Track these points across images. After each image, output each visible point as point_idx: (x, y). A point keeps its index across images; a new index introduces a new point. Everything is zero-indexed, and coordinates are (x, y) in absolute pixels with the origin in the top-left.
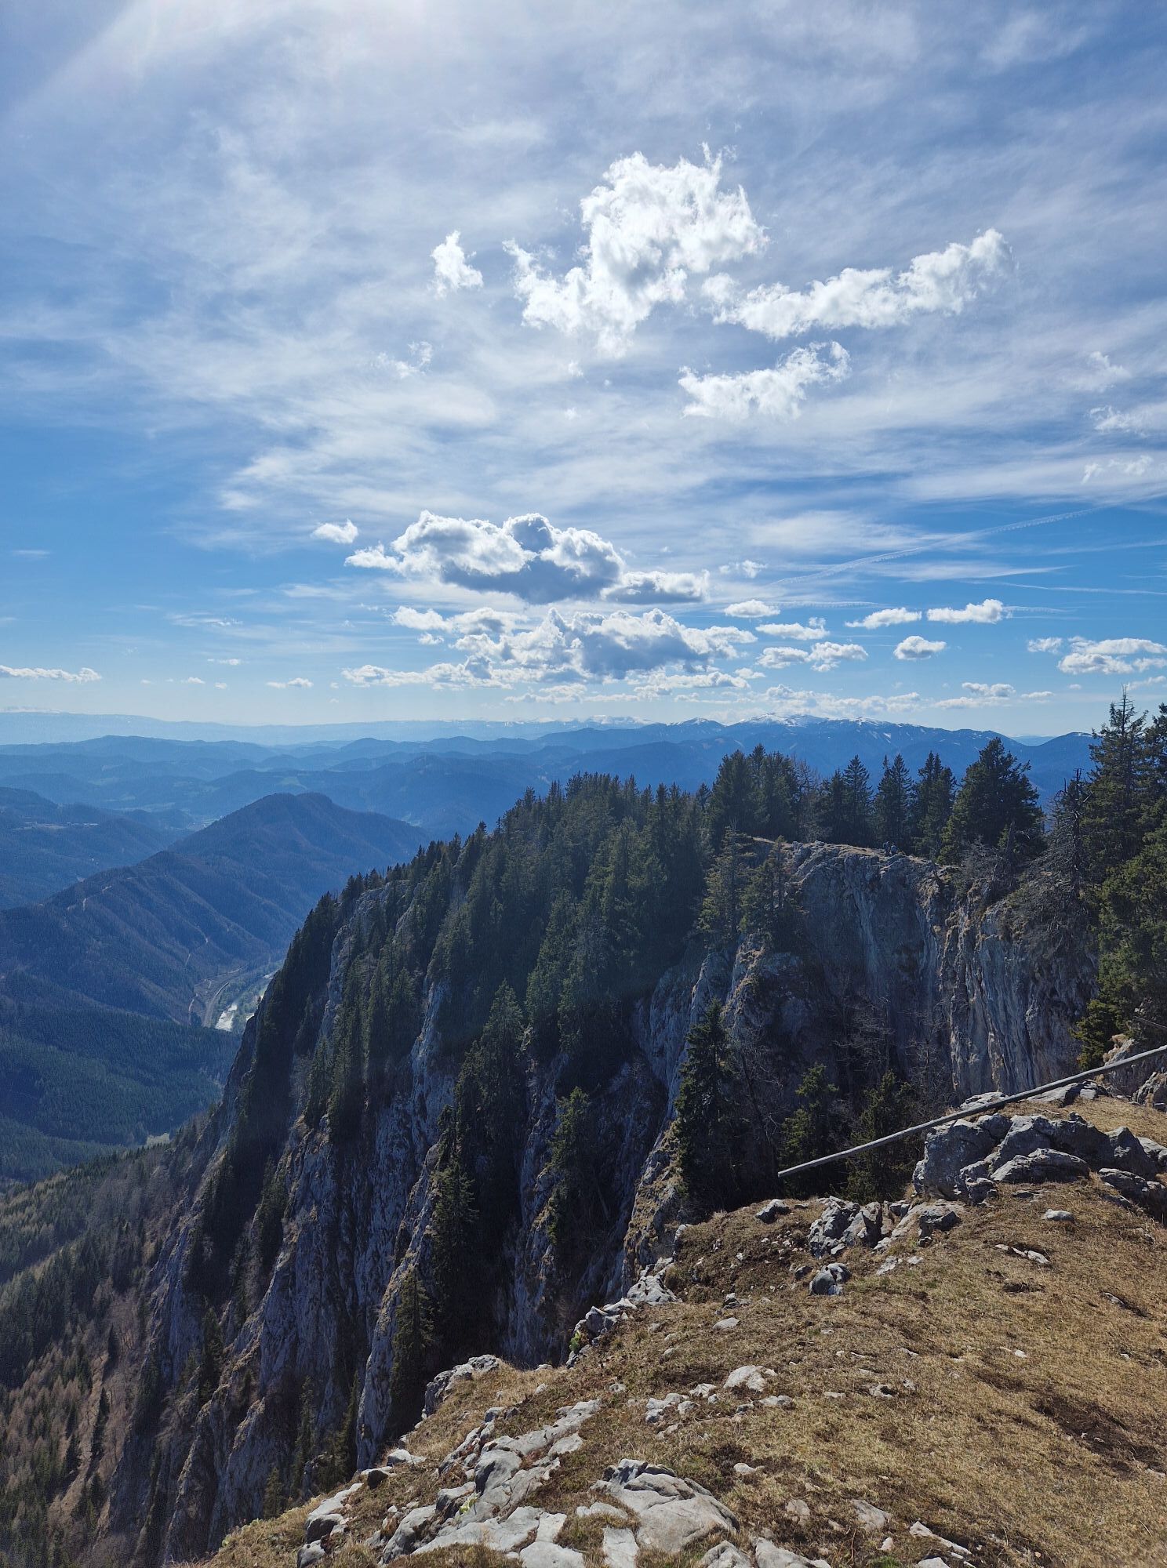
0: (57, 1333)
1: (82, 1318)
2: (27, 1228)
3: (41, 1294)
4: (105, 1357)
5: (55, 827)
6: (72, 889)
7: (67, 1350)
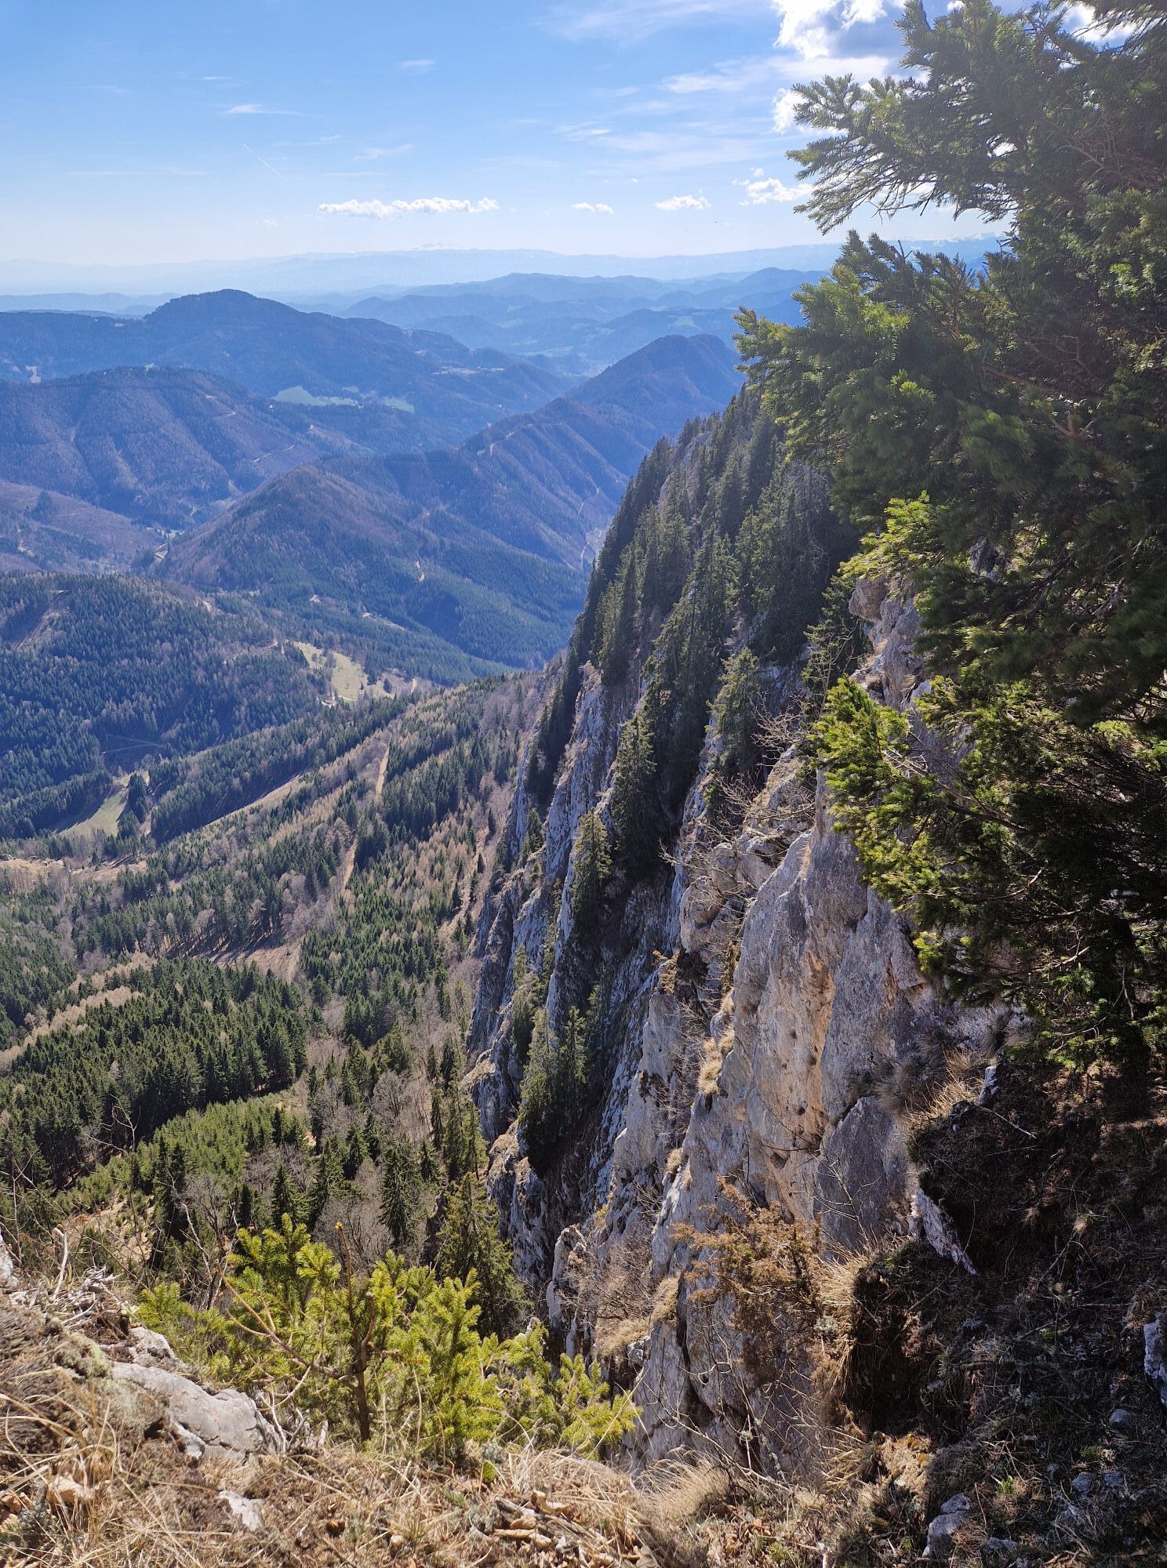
0: (451, 805)
1: (471, 798)
2: (436, 725)
3: (442, 776)
4: (487, 830)
5: (467, 372)
6: (481, 434)
7: (460, 820)
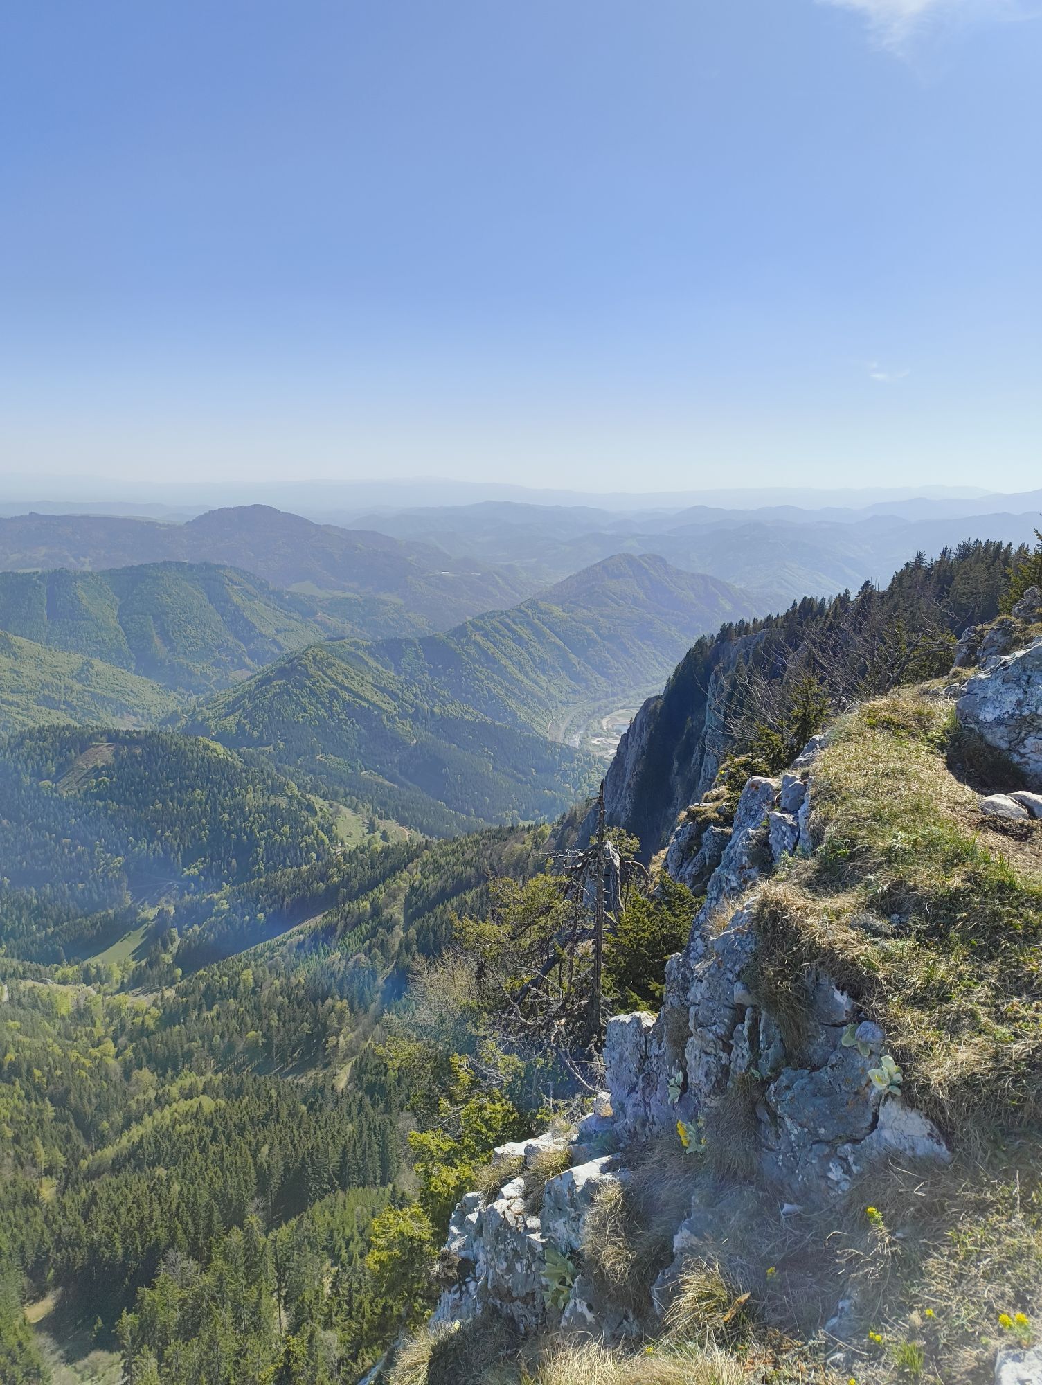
5: (449, 575)
6: (464, 626)
